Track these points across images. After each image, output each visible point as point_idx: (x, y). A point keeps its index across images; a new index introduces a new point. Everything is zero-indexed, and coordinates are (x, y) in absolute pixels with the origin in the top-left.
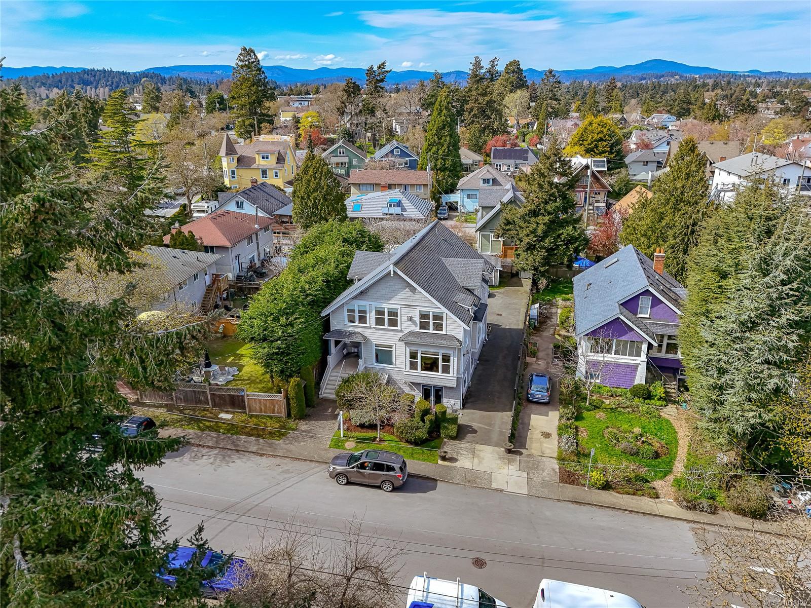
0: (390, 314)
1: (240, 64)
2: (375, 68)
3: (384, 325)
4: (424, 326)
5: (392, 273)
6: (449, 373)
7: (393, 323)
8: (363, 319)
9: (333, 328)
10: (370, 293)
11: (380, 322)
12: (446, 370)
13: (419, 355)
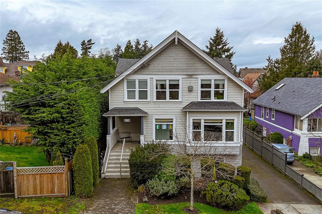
0: (171, 86)
1: (8, 38)
2: (86, 42)
3: (165, 99)
4: (206, 95)
5: (176, 40)
6: (232, 140)
7: (175, 96)
8: (143, 95)
9: (112, 105)
10: (151, 67)
11: (160, 95)
12: (230, 138)
13: (203, 124)
